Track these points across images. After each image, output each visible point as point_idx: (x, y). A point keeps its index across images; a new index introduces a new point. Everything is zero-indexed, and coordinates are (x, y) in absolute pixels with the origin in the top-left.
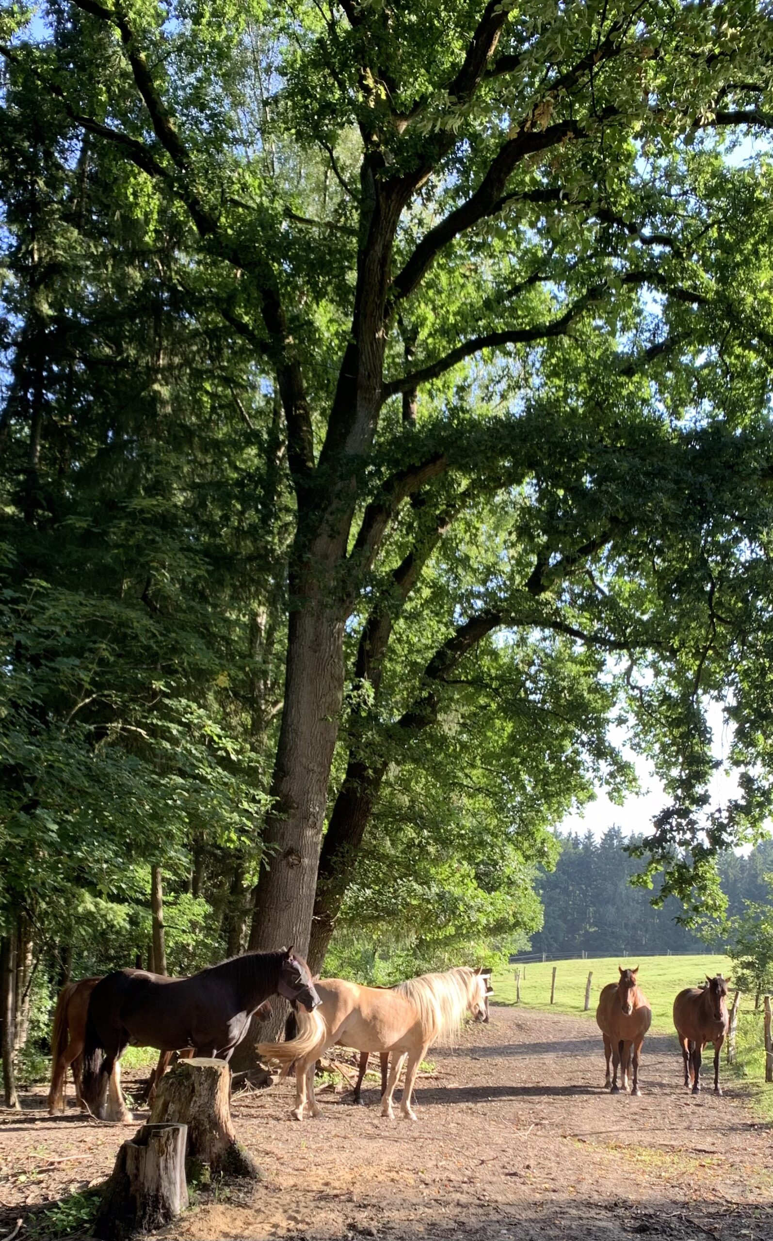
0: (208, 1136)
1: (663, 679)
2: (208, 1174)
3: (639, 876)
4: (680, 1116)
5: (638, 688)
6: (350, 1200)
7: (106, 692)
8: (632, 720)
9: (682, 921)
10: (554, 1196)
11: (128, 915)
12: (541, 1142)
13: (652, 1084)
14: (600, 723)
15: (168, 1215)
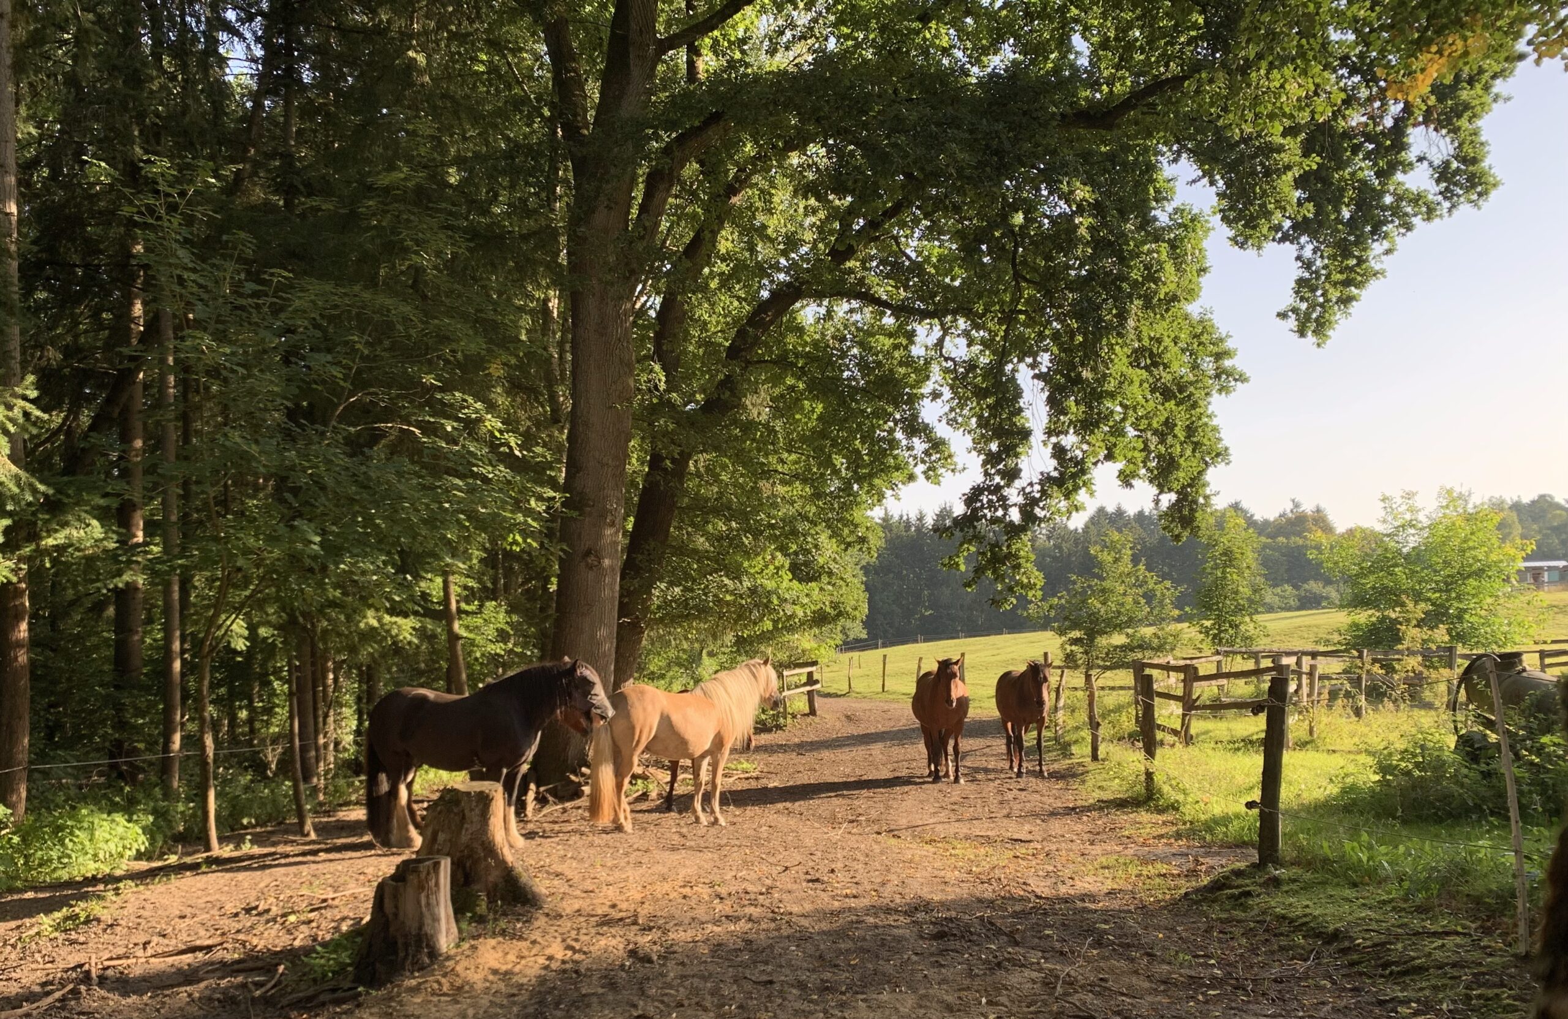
0: (483, 865)
1: (977, 348)
2: (484, 906)
3: (950, 558)
4: (1001, 803)
5: (953, 360)
6: (635, 923)
7: (372, 390)
8: (947, 394)
9: (996, 602)
10: (853, 902)
11: (414, 629)
12: (852, 841)
13: (977, 770)
14: (913, 399)
15: (434, 954)
